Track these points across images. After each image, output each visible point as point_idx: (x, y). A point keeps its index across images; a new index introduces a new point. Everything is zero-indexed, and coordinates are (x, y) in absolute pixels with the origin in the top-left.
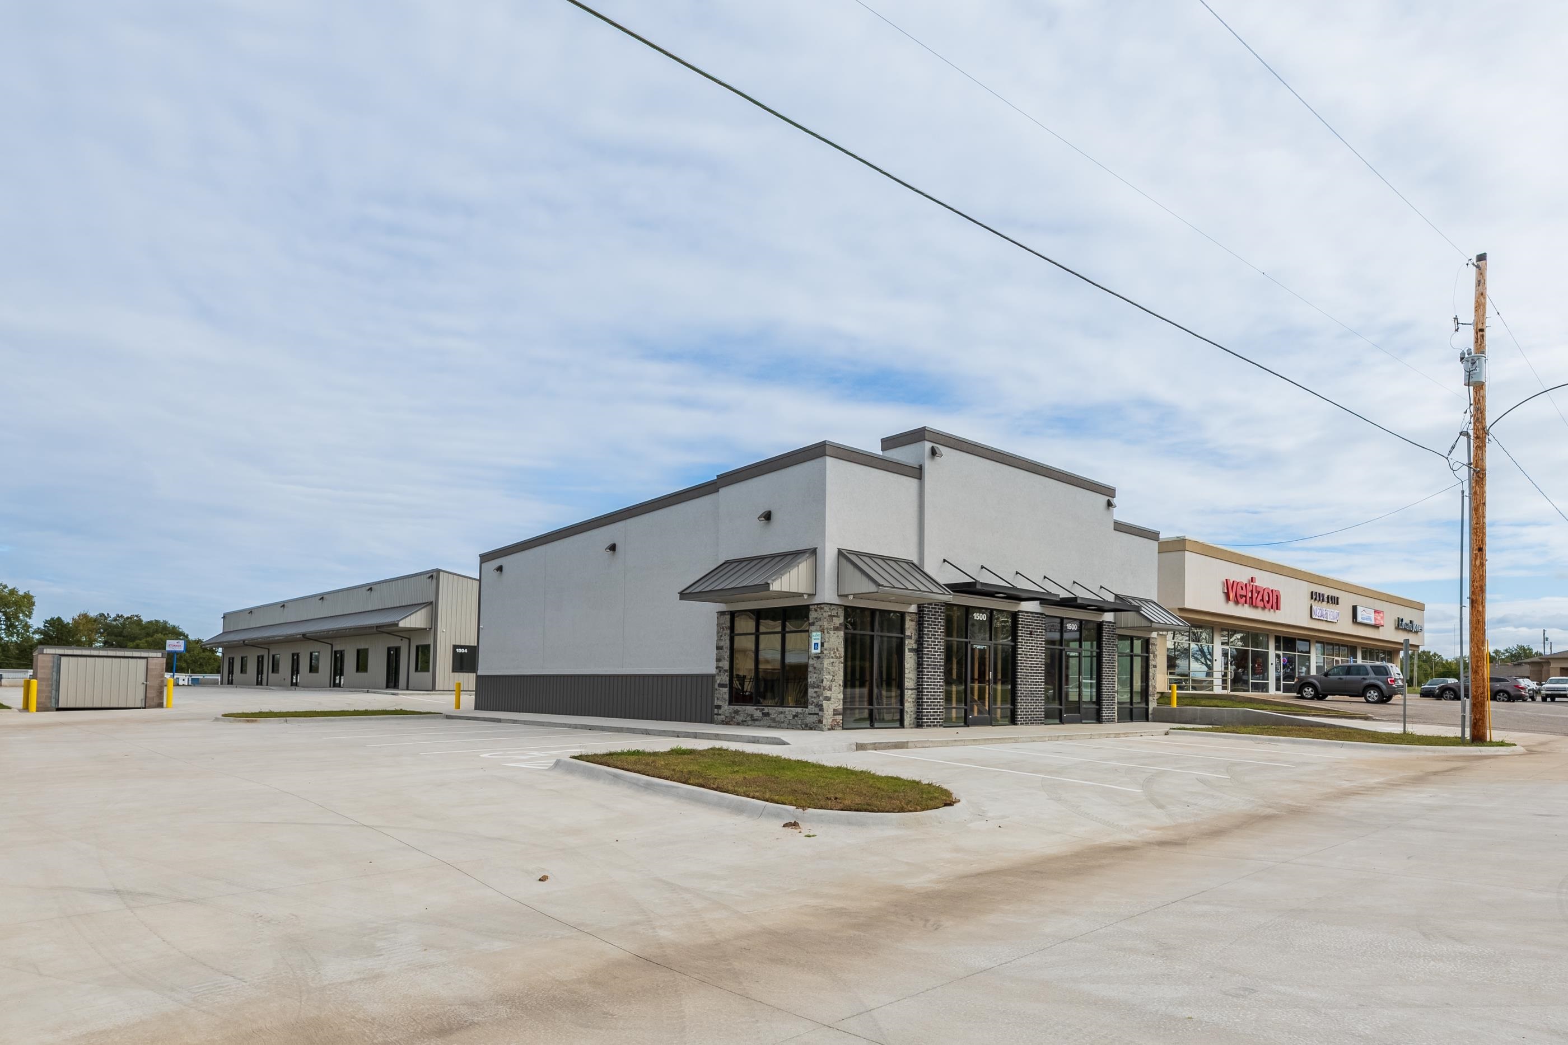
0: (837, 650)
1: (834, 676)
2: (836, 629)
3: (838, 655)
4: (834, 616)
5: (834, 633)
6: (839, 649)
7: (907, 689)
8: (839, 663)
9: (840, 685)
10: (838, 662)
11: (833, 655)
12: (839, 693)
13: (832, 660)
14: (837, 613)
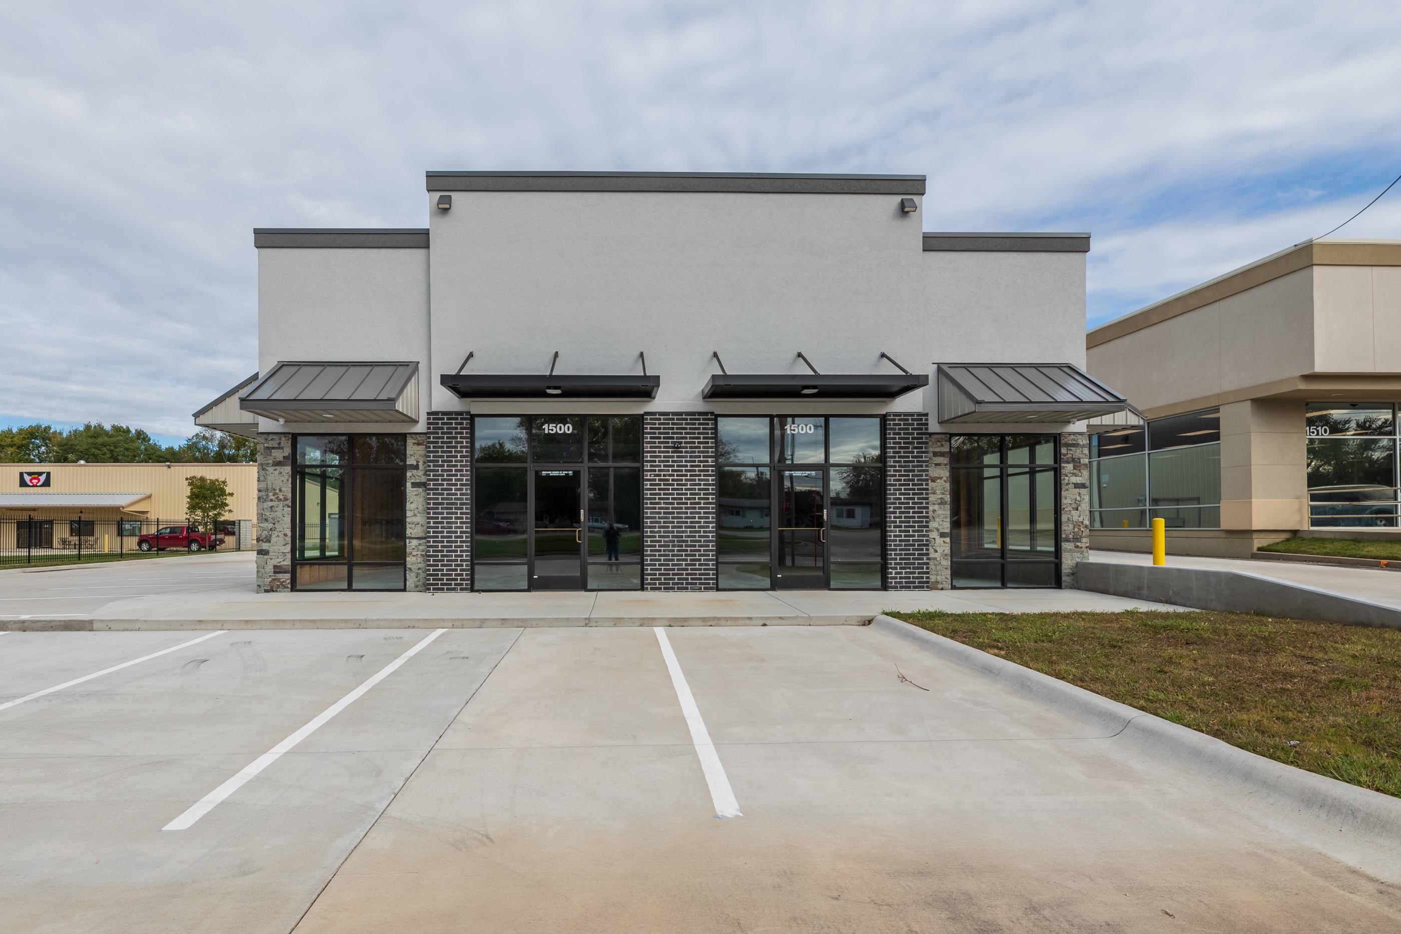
0: (280, 490)
1: (274, 524)
2: (278, 464)
3: (282, 497)
4: (274, 448)
5: (275, 470)
6: (283, 489)
7: (410, 538)
8: (283, 507)
9: (285, 535)
10: (281, 506)
11: (272, 497)
12: (285, 545)
13: (270, 504)
14: (279, 444)
